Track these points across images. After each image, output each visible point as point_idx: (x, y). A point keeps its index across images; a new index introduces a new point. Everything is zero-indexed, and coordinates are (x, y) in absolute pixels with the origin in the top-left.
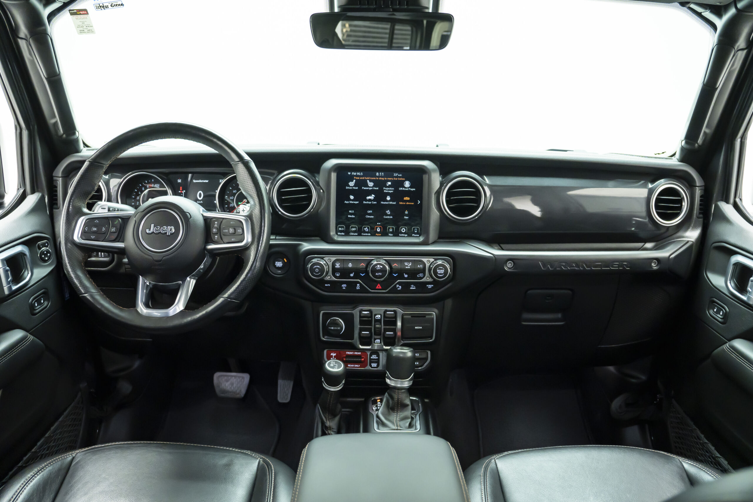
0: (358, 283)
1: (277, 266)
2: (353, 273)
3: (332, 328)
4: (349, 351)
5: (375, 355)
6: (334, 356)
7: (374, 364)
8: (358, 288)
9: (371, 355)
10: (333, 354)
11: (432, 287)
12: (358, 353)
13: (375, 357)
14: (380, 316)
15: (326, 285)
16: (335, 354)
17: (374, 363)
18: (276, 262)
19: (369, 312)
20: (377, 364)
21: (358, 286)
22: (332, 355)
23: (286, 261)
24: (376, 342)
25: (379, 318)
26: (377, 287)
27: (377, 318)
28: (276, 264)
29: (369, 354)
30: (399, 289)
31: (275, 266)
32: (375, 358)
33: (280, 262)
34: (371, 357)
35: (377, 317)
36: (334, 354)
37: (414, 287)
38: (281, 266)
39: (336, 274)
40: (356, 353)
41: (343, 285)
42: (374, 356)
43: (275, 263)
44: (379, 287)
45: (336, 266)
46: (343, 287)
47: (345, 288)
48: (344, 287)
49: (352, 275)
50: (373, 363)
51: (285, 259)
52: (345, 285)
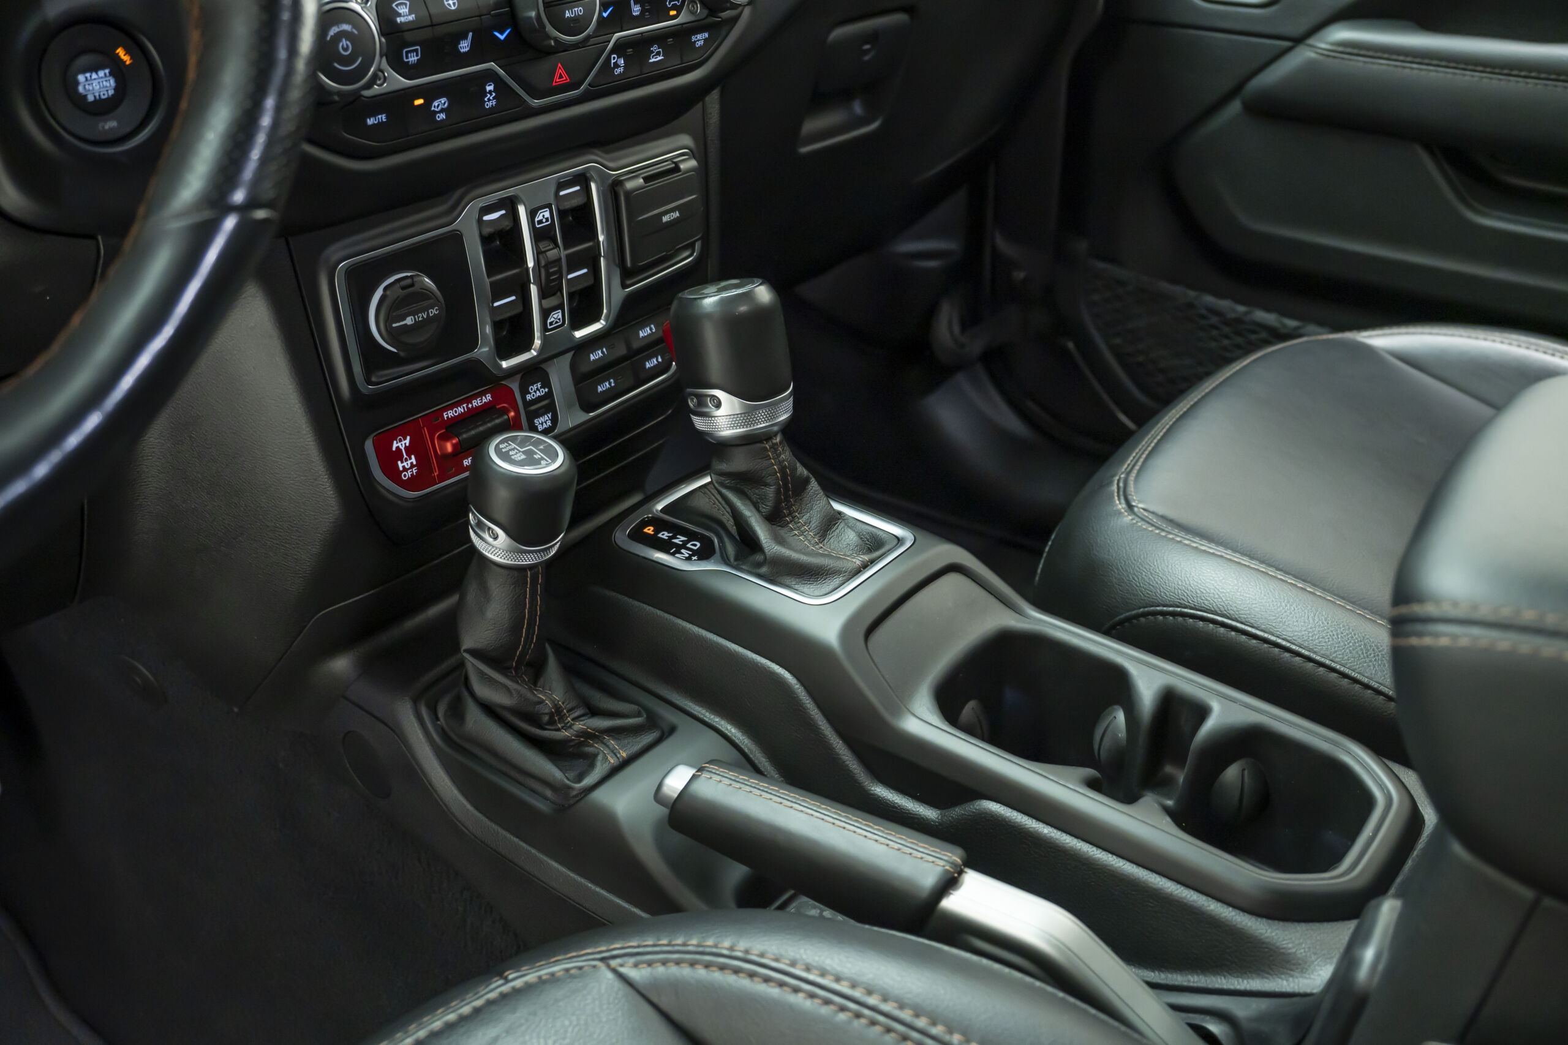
0: (490, 76)
1: (91, 98)
2: (471, 34)
3: (409, 321)
4: (451, 407)
5: (537, 383)
6: (406, 448)
7: (541, 419)
8: (490, 102)
9: (524, 391)
10: (400, 441)
11: (705, 40)
12: (484, 400)
13: (537, 389)
14: (547, 214)
15: (370, 121)
16: (405, 439)
17: (542, 415)
18: (81, 78)
19: (503, 212)
20: (550, 415)
21: (490, 92)
22: (398, 448)
23: (127, 59)
24: (551, 324)
25: (547, 220)
26: (557, 81)
27: (540, 222)
28: (81, 89)
29: (515, 386)
30: (618, 71)
31: (79, 101)
32: (538, 394)
33: (101, 73)
34: (529, 397)
35: (541, 217)
36: (403, 443)
37: (658, 54)
38: (111, 92)
39: (407, 53)
40: (476, 403)
41: (436, 103)
42: (535, 387)
43: (77, 83)
44: (561, 77)
45: (399, 15)
46: (435, 113)
47: (442, 116)
48: (442, 111)
49: (464, 46)
50: (538, 416)
51: (121, 52)
52: (443, 100)
